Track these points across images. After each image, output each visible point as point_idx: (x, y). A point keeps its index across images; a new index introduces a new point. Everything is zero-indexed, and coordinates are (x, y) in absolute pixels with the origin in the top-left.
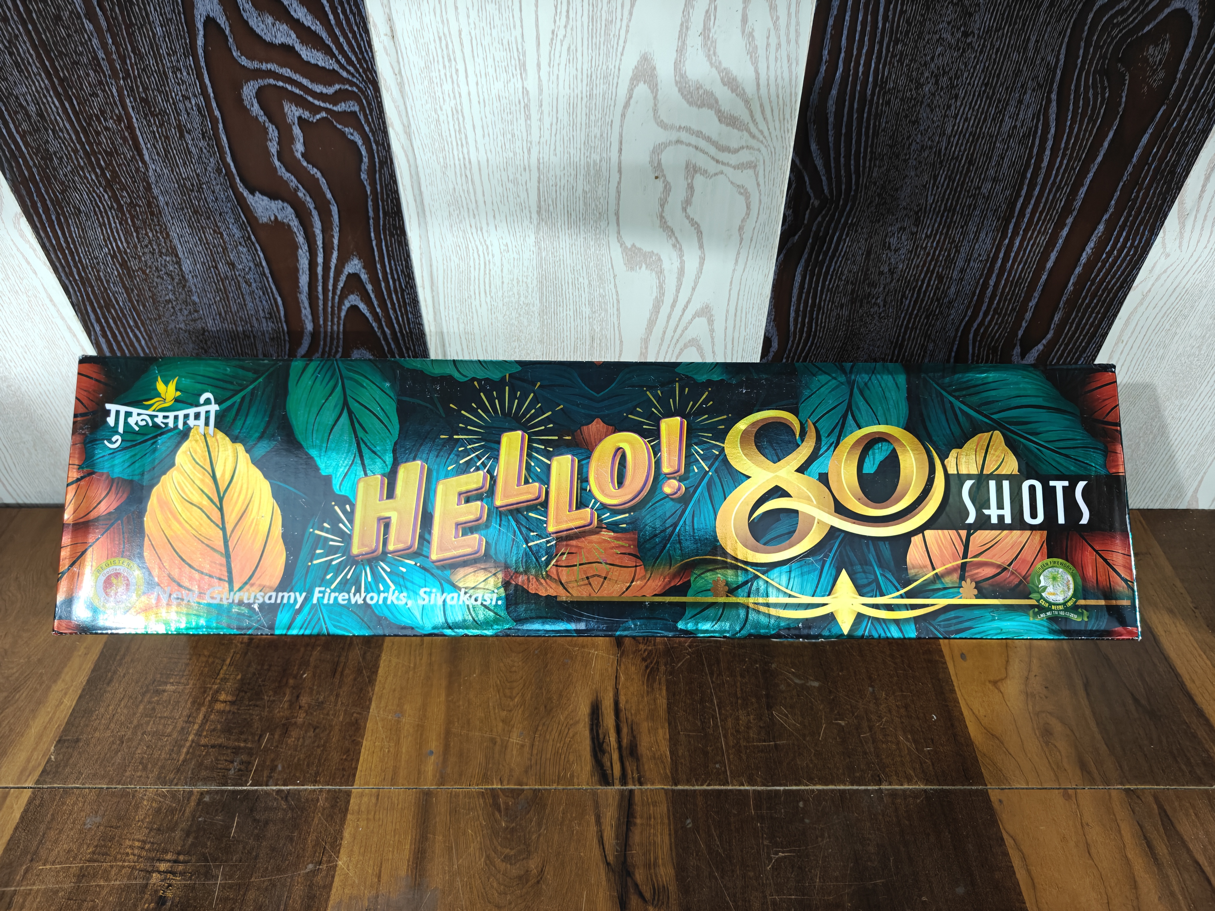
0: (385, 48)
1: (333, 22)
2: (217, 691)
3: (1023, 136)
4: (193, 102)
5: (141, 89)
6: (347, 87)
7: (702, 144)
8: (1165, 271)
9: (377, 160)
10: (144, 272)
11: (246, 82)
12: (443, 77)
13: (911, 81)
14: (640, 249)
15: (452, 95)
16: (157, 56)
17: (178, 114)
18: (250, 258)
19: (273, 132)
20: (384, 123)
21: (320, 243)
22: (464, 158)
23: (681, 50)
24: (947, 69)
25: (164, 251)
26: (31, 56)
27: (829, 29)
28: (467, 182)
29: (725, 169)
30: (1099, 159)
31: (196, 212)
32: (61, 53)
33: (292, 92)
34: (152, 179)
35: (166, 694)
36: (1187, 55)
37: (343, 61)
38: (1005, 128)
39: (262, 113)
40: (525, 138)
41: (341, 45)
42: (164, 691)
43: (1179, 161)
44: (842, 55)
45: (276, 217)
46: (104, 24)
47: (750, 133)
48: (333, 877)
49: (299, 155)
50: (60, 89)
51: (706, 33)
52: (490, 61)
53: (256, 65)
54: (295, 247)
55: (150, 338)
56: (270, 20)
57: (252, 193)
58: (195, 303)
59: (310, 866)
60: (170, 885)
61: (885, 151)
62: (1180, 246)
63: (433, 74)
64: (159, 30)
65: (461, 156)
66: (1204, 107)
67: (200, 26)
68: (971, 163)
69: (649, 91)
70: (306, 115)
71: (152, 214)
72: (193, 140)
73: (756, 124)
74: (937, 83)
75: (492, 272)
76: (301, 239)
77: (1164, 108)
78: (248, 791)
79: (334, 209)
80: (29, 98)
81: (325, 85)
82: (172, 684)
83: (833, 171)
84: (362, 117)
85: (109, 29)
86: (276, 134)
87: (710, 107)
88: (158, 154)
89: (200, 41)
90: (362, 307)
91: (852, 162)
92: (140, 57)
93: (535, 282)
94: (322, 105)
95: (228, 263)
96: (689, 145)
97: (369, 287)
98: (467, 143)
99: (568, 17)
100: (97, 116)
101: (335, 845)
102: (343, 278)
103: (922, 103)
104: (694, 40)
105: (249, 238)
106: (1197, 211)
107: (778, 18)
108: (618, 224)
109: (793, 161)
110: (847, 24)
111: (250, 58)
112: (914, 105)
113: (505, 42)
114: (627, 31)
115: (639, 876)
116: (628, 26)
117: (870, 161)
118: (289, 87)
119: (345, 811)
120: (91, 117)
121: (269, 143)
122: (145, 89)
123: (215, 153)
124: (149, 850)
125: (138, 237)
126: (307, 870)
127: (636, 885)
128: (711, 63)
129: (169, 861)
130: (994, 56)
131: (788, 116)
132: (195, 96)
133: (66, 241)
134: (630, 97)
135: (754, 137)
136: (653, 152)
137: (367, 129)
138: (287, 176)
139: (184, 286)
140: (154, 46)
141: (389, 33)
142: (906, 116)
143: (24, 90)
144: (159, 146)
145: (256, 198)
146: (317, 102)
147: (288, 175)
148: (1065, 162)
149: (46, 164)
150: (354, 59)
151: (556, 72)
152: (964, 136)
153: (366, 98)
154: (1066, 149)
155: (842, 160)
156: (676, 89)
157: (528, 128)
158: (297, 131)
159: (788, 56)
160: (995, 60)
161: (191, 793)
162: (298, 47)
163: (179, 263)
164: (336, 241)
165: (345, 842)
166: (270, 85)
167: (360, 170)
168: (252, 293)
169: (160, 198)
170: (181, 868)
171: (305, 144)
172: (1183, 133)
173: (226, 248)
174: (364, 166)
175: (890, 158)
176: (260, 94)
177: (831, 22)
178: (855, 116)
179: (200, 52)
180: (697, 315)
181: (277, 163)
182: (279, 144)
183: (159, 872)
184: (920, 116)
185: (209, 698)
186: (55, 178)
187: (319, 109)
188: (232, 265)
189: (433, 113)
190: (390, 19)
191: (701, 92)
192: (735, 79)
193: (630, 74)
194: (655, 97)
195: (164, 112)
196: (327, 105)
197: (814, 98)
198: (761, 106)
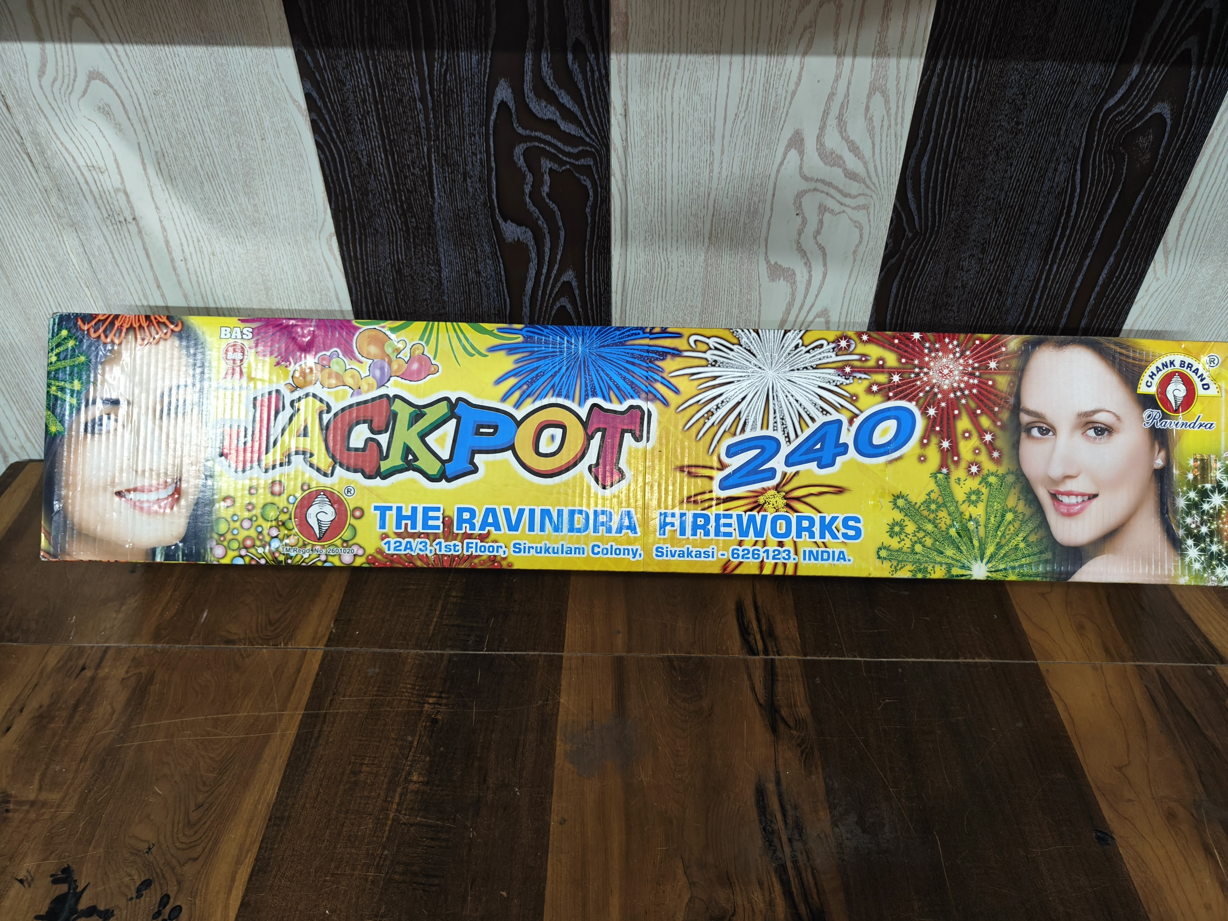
0: (619, 123)
1: (586, 106)
2: (451, 590)
3: (1058, 193)
4: (479, 157)
5: (444, 149)
6: (588, 148)
7: (831, 191)
8: (1156, 290)
9: (599, 200)
10: (412, 278)
11: (518, 144)
12: (656, 142)
13: (980, 153)
14: (780, 266)
15: (660, 156)
16: (462, 126)
17: (466, 165)
18: (493, 269)
19: (529, 178)
20: (609, 173)
21: (547, 259)
22: (662, 197)
23: (822, 128)
24: (1005, 146)
25: (431, 262)
26: (375, 125)
27: (924, 117)
28: (661, 215)
29: (846, 209)
31: (461, 234)
32: (395, 123)
33: (550, 152)
34: (436, 210)
36: (1164, 143)
37: (588, 131)
38: (1046, 187)
39: (525, 165)
40: (707, 185)
41: (589, 121)
42: (409, 589)
43: (1161, 214)
44: (933, 134)
45: (519, 238)
46: (430, 105)
47: (866, 185)
48: (558, 709)
49: (544, 195)
50: (388, 147)
51: (840, 118)
52: (690, 133)
53: (528, 132)
54: (529, 260)
56: (544, 104)
57: (505, 221)
58: (444, 302)
59: (540, 702)
60: (439, 712)
61: (960, 200)
62: (1166, 273)
63: (649, 141)
64: (467, 109)
65: (660, 197)
66: (1177, 178)
67: (495, 107)
68: (1021, 211)
69: (798, 155)
70: (555, 167)
71: (429, 234)
72: (472, 183)
73: (870, 179)
74: (998, 154)
75: (670, 282)
76: (533, 255)
77: (1150, 178)
78: (485, 655)
79: (562, 233)
80: (364, 153)
81: (573, 147)
83: (923, 212)
84: (594, 169)
85: (433, 109)
86: (531, 180)
87: (840, 166)
88: (445, 192)
89: (493, 117)
90: (569, 307)
91: (937, 206)
92: (449, 126)
93: (700, 290)
94: (568, 160)
95: (476, 272)
96: (822, 191)
97: (577, 292)
98: (666, 187)
99: (747, 105)
100: (408, 166)
101: (557, 689)
102: (559, 285)
103: (987, 168)
104: (832, 122)
105: (496, 254)
106: (1176, 248)
107: (890, 109)
108: (766, 248)
109: (895, 206)
110: (936, 113)
111: (524, 128)
112: (982, 169)
113: (702, 121)
114: (787, 115)
115: (784, 712)
116: (788, 112)
117: (950, 206)
118: (548, 148)
119: (560, 668)
120: (404, 166)
121: (525, 186)
122: (447, 148)
123: (485, 192)
124: (419, 690)
125: (414, 251)
126: (538, 705)
127: (782, 718)
128: (842, 138)
129: (435, 697)
130: (1037, 139)
131: (893, 174)
132: (481, 152)
133: (361, 254)
134: (784, 159)
135: (868, 187)
136: (796, 196)
137: (596, 177)
138: (532, 208)
139: (440, 289)
140: (461, 119)
141: (623, 114)
142: (976, 177)
143: (363, 147)
144: (447, 187)
145: (507, 224)
146: (564, 158)
147: (534, 208)
148: (1087, 212)
149: (363, 199)
150: (596, 130)
151: (735, 140)
152: (1017, 192)
153: (600, 156)
154: (1087, 203)
155: (930, 205)
156: (817, 154)
157: (711, 178)
158: (547, 178)
159: (896, 133)
160: (1037, 142)
161: (442, 655)
162: (559, 121)
163: (440, 271)
164: (559, 257)
165: (563, 688)
166: (534, 146)
167: (586, 206)
168: (489, 295)
169: (439, 223)
170: (444, 701)
171: (550, 187)
172: (1163, 195)
173: (477, 260)
174: (589, 204)
175: (964, 205)
176: (525, 153)
177: (925, 112)
178: (940, 176)
179: (492, 123)
180: (818, 316)
181: (528, 200)
182: (532, 186)
183: (429, 704)
184: (986, 177)
186: (366, 207)
187: (565, 163)
188: (478, 273)
189: (645, 167)
190: (625, 105)
191: (834, 156)
192: (858, 148)
193: (786, 143)
194: (802, 159)
195: (456, 164)
196: (572, 161)
197: (912, 162)
198: (875, 166)
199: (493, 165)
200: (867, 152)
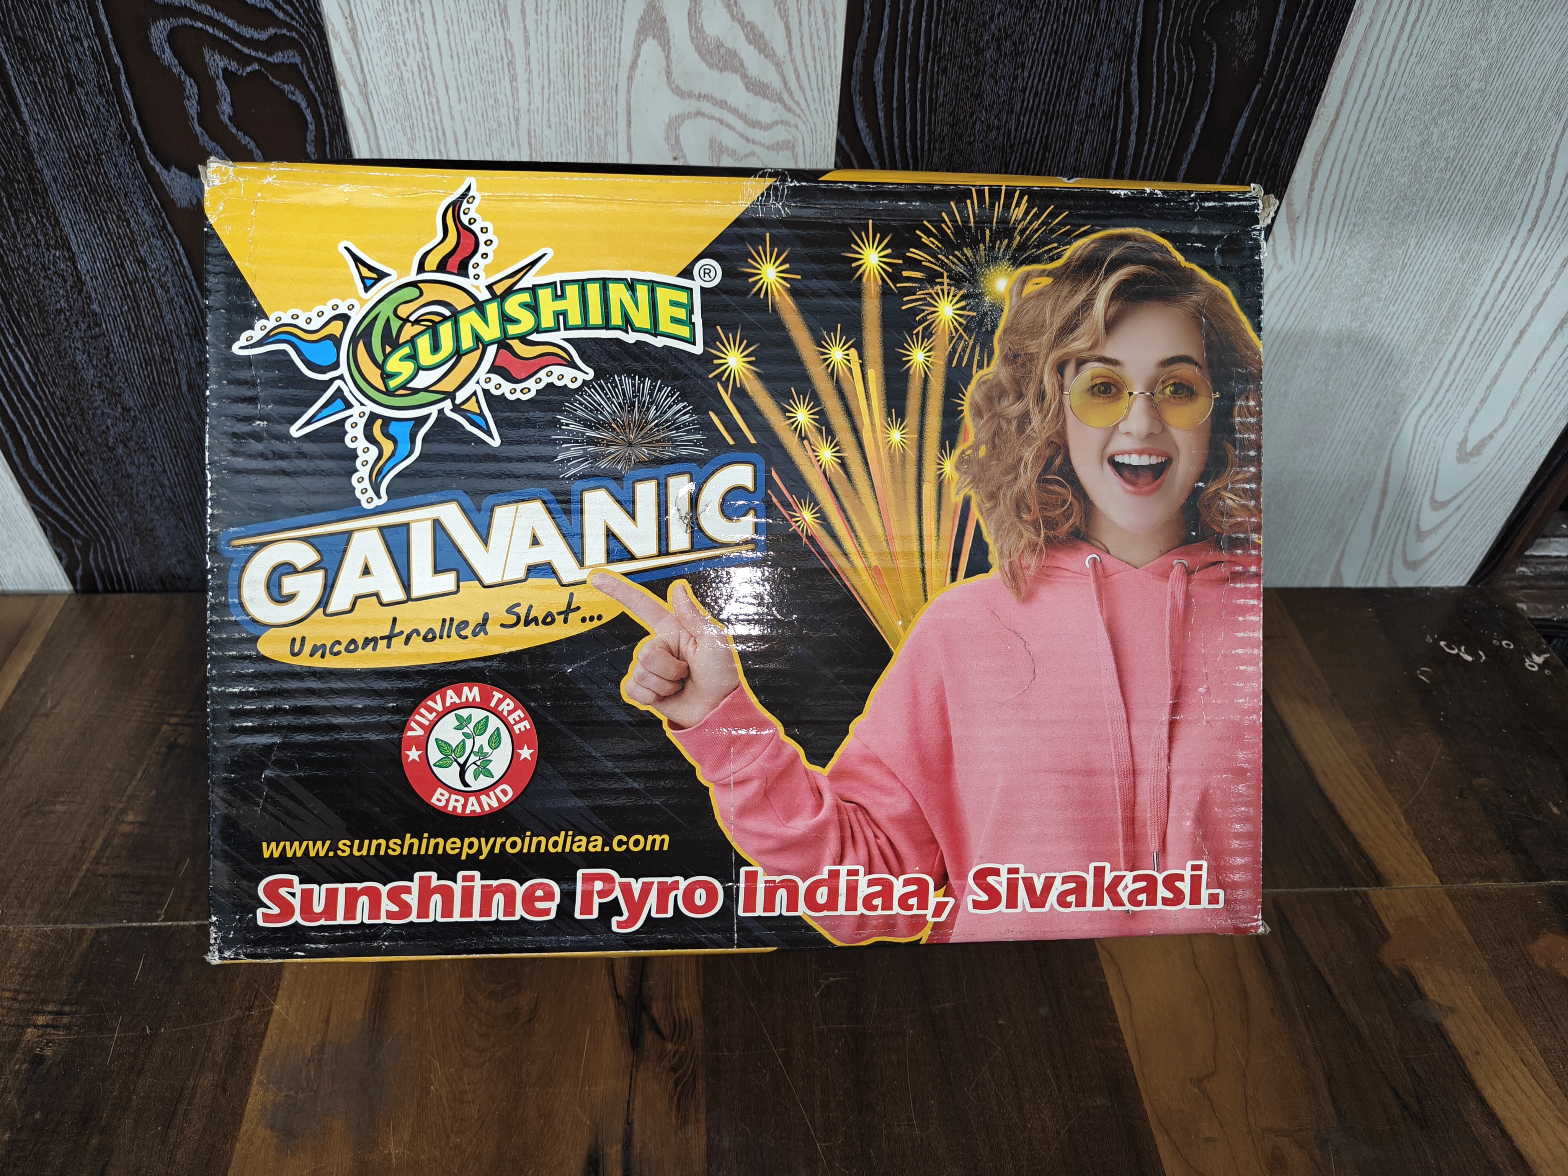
2: (123, 811)
3: (1104, 117)
4: (86, 45)
5: (16, 26)
6: (284, 31)
7: (728, 117)
8: (1278, 288)
9: (326, 128)
10: (26, 271)
11: (154, 21)
12: (405, 22)
13: (970, 45)
15: (417, 46)
17: (66, 60)
18: (166, 254)
19: (191, 87)
20: (334, 79)
22: (437, 129)
24: (1010, 32)
25: (52, 242)
29: (757, 148)
30: (1192, 147)
31: (93, 191)
33: (214, 36)
34: (34, 146)
35: (53, 816)
36: (1278, 23)
38: (1082, 107)
39: (176, 62)
40: (511, 104)
42: (52, 812)
43: (1281, 151)
44: (887, 10)
45: (198, 199)
47: (784, 105)
49: (225, 119)
55: (37, 361)
57: (167, 167)
58: (95, 314)
59: (238, 1013)
60: (49, 1042)
61: (945, 131)
62: (1293, 257)
63: (393, 19)
65: (432, 125)
66: (1303, 87)
68: (1046, 148)
69: (660, 48)
70: (233, 66)
71: (36, 192)
72: (87, 95)
73: (791, 94)
74: (999, 48)
77: (1259, 86)
78: (161, 927)
81: (256, 29)
82: (63, 803)
83: (886, 154)
84: (305, 72)
86: (196, 90)
87: (735, 70)
88: (42, 113)
91: (908, 144)
94: (253, 53)
95: (137, 260)
96: (712, 118)
98: (439, 108)
101: (273, 986)
103: (984, 72)
105: (164, 227)
106: (1308, 214)
109: (838, 142)
112: (975, 75)
115: (657, 1009)
117: (929, 142)
118: (210, 30)
121: (187, 103)
122: (22, 26)
123: (116, 113)
124: (24, 1001)
125: (17, 223)
126: (234, 1017)
127: (653, 1020)
128: (732, 16)
129: (50, 1013)
130: (1062, 18)
131: (827, 84)
132: (88, 36)
134: (637, 56)
136: (669, 126)
137: (312, 87)
138: (210, 145)
139: (81, 290)
142: (967, 88)
144: (43, 102)
145: (172, 173)
146: (246, 50)
147: (212, 144)
148: (1154, 149)
151: (545, 21)
152: (1036, 114)
153: (310, 46)
154: (1153, 133)
155: (896, 141)
156: (693, 47)
157: (515, 92)
158: (222, 86)
159: (824, 10)
160: (1063, 22)
161: (83, 931)
163: (72, 259)
165: (284, 983)
166: (185, 26)
167: (305, 141)
168: (170, 301)
169: (45, 171)
170: (65, 1020)
171: (233, 104)
172: (1283, 118)
173: (135, 241)
174: (311, 136)
175: (952, 140)
176: (173, 37)
178: (907, 87)
181: (198, 129)
182: (199, 103)
183: (36, 1026)
184: (983, 88)
185: (111, 819)
187: (250, 60)
188: (142, 263)
189: (395, 69)
191: (722, 51)
192: (762, 36)
193: (635, 26)
194: (667, 57)
195: (46, 58)
196: (260, 55)
197: (858, 62)
198: (796, 70)
199: (117, 60)
200: (780, 46)
